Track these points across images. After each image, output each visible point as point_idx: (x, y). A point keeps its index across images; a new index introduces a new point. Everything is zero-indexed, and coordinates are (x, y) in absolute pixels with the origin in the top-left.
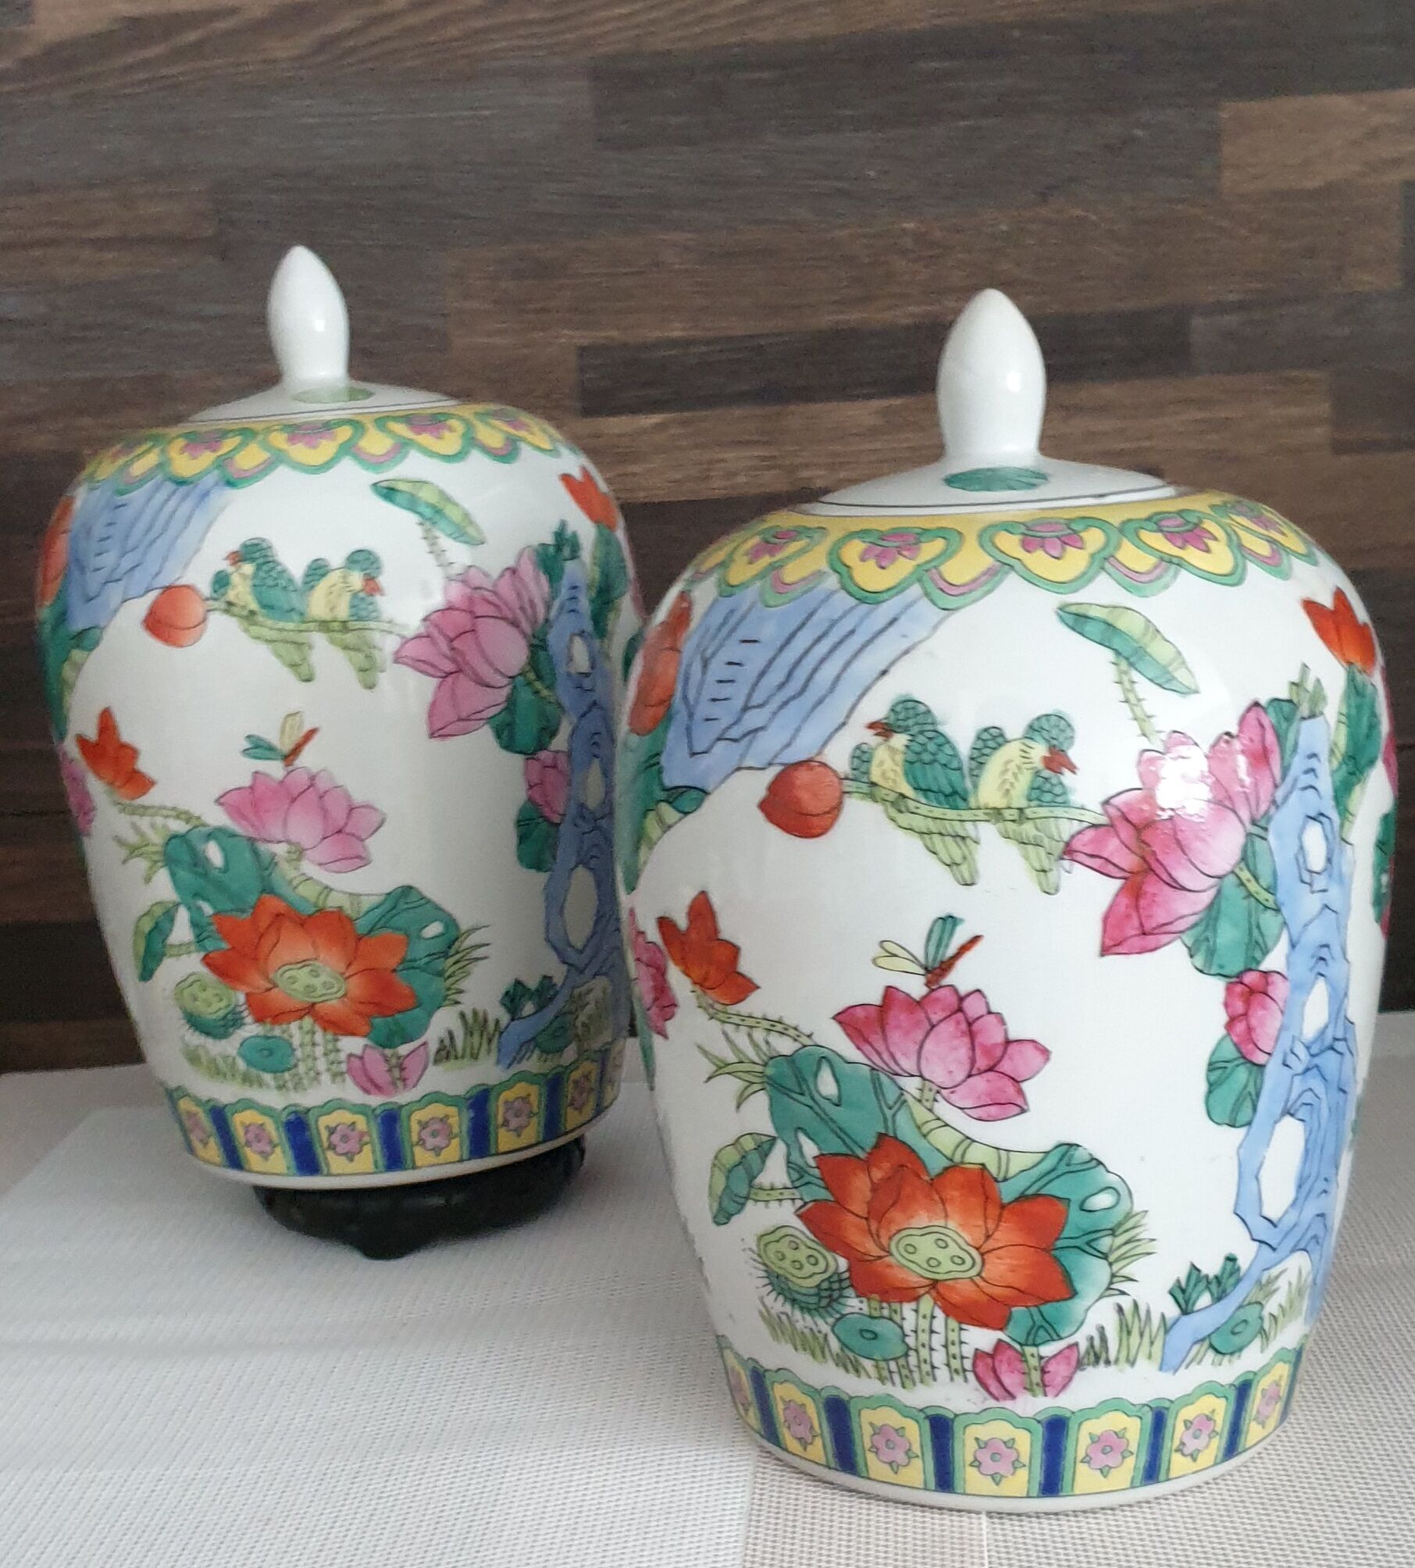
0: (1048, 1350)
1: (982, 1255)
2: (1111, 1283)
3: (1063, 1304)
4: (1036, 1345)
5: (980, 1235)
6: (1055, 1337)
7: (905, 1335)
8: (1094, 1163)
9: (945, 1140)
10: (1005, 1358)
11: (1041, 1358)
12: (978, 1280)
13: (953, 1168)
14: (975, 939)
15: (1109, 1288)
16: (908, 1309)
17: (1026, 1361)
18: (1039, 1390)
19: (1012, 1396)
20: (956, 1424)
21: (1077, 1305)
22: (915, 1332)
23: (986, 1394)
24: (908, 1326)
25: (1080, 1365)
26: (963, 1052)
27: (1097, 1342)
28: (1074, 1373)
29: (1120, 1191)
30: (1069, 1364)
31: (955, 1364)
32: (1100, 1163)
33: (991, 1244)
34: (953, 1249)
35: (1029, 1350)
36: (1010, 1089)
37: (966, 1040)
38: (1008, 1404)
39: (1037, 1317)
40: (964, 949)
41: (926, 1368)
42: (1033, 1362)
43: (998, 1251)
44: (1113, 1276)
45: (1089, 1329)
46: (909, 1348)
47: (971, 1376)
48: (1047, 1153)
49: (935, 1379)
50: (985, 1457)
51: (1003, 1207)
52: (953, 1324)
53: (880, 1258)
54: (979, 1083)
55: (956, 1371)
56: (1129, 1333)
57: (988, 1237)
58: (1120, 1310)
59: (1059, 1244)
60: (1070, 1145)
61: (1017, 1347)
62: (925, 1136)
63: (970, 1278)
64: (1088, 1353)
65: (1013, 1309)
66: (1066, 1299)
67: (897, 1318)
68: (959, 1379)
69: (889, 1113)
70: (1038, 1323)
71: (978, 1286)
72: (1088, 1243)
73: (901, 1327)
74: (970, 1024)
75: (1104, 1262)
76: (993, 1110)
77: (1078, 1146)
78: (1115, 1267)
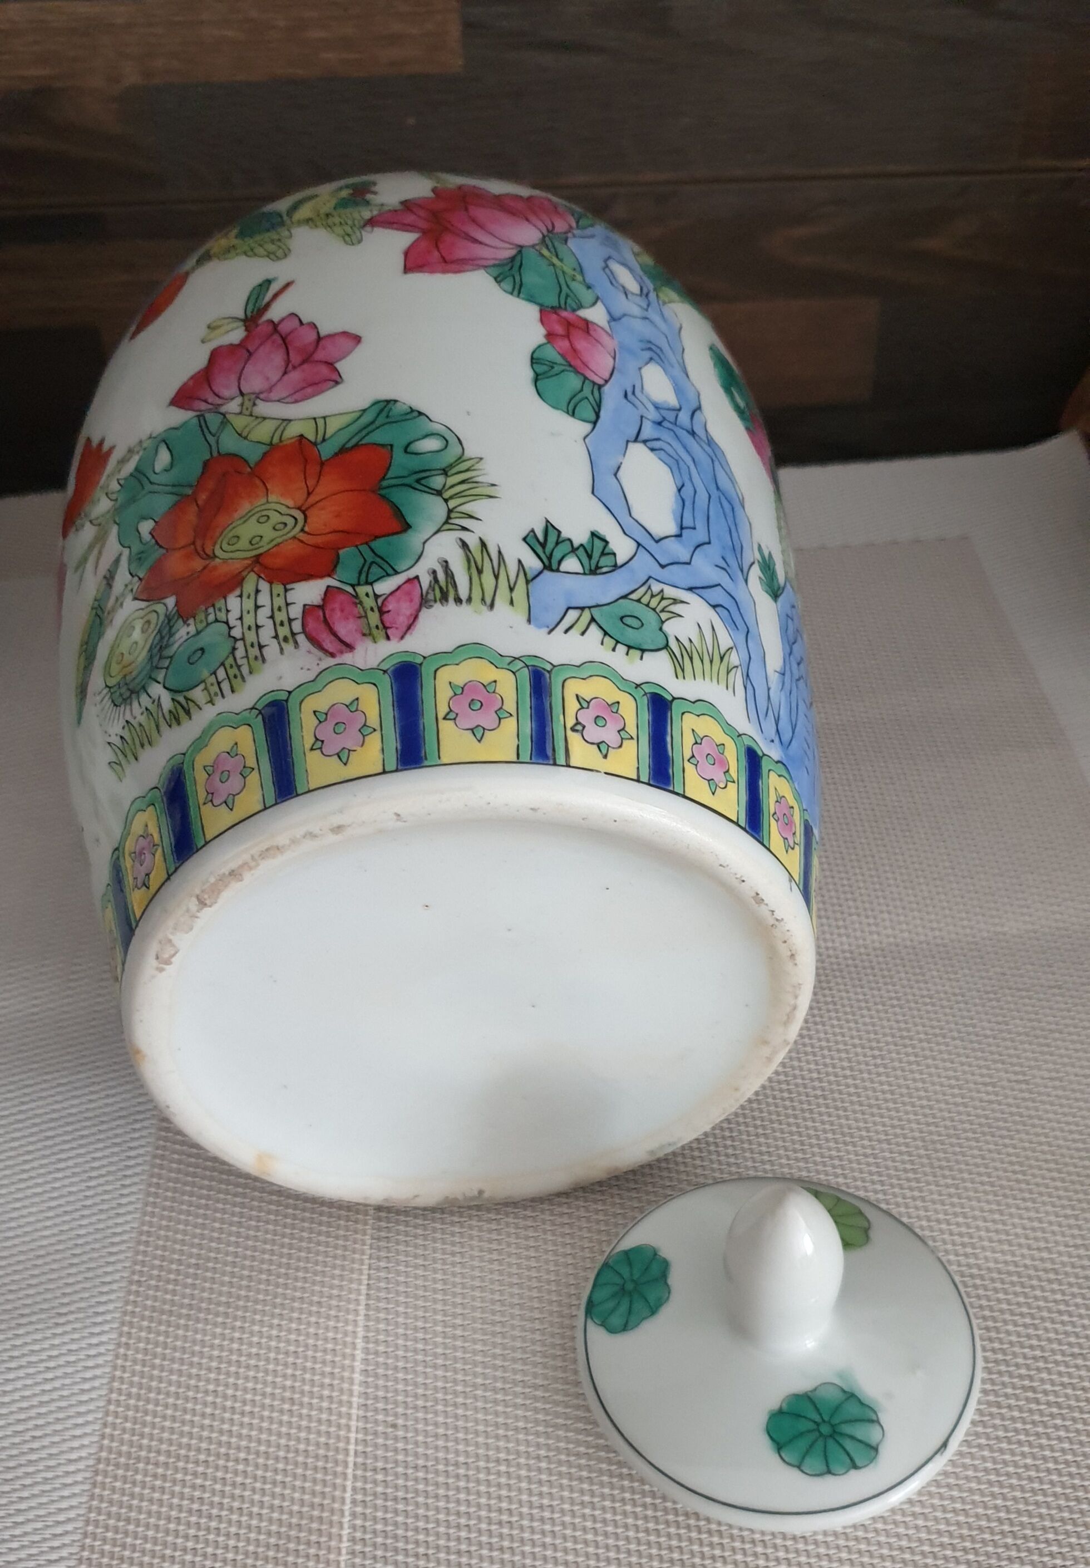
0: (384, 587)
1: (304, 512)
2: (449, 517)
3: (395, 537)
4: (368, 583)
5: (301, 496)
6: (390, 571)
7: (230, 628)
8: (415, 414)
9: (263, 432)
10: (337, 606)
11: (377, 596)
12: (302, 536)
13: (273, 449)
14: (288, 285)
15: (446, 522)
16: (233, 602)
17: (361, 603)
18: (380, 634)
19: (350, 647)
20: (290, 704)
21: (414, 539)
22: (241, 618)
23: (320, 654)
24: (233, 618)
25: (424, 602)
26: (278, 359)
27: (441, 576)
28: (419, 610)
29: (448, 438)
30: (411, 601)
31: (284, 631)
32: (420, 414)
33: (312, 499)
34: (275, 518)
35: (362, 590)
36: (324, 370)
37: (283, 351)
38: (347, 658)
39: (369, 557)
40: (276, 296)
41: (254, 652)
42: (369, 602)
43: (321, 504)
44: (450, 511)
45: (430, 562)
46: (236, 640)
47: (301, 639)
48: (364, 411)
49: (264, 660)
50: (326, 732)
51: (322, 464)
52: (279, 588)
53: (205, 568)
54: (295, 376)
55: (286, 639)
56: (480, 572)
57: (309, 494)
58: (464, 545)
59: (385, 483)
60: (388, 402)
61: (349, 589)
62: (245, 438)
63: (294, 537)
64: (431, 587)
65: (341, 552)
66: (397, 533)
67: (222, 616)
68: (289, 647)
69: (212, 440)
70: (369, 560)
71: (302, 541)
72: (418, 481)
73: (227, 623)
74: (284, 339)
75: (439, 500)
76: (309, 390)
77: (396, 401)
78: (452, 504)
